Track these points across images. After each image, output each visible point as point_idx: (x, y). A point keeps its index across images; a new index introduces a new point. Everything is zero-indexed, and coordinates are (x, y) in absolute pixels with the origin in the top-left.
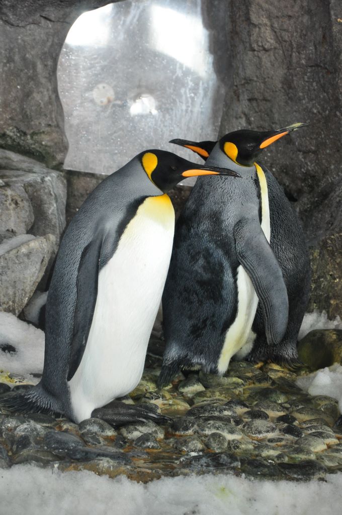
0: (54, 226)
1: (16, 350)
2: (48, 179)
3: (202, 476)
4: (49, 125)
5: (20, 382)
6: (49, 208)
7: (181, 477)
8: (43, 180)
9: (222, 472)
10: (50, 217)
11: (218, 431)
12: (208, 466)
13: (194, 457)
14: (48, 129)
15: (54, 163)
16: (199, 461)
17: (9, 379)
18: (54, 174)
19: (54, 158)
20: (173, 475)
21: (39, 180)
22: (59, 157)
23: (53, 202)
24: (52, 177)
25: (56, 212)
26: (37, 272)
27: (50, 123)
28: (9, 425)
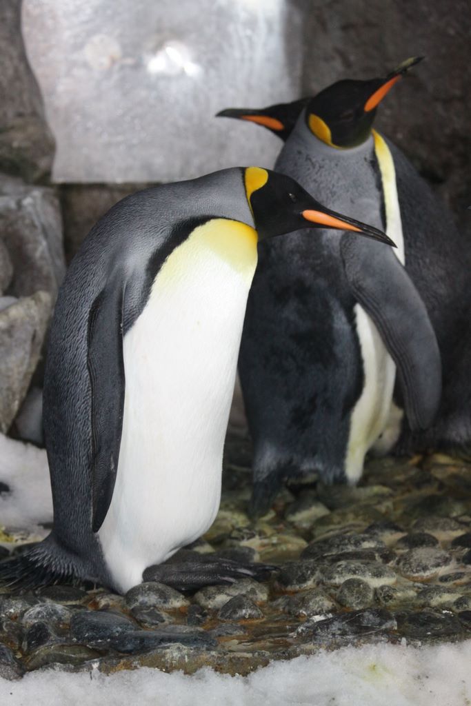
0: (48, 278)
1: (11, 488)
2: (27, 201)
3: (336, 651)
4: (20, 115)
5: (23, 539)
6: (35, 249)
7: (302, 657)
8: (19, 205)
9: (369, 641)
10: (40, 263)
11: (355, 577)
12: (344, 634)
13: (320, 623)
14: (19, 121)
15: (37, 175)
16: (328, 628)
17: (4, 537)
18: (37, 193)
19: (34, 166)
20: (289, 657)
21: (13, 205)
22: (43, 163)
23: (41, 238)
24: (34, 198)
25: (47, 255)
26: (28, 356)
27: (21, 110)
28: (12, 611)
